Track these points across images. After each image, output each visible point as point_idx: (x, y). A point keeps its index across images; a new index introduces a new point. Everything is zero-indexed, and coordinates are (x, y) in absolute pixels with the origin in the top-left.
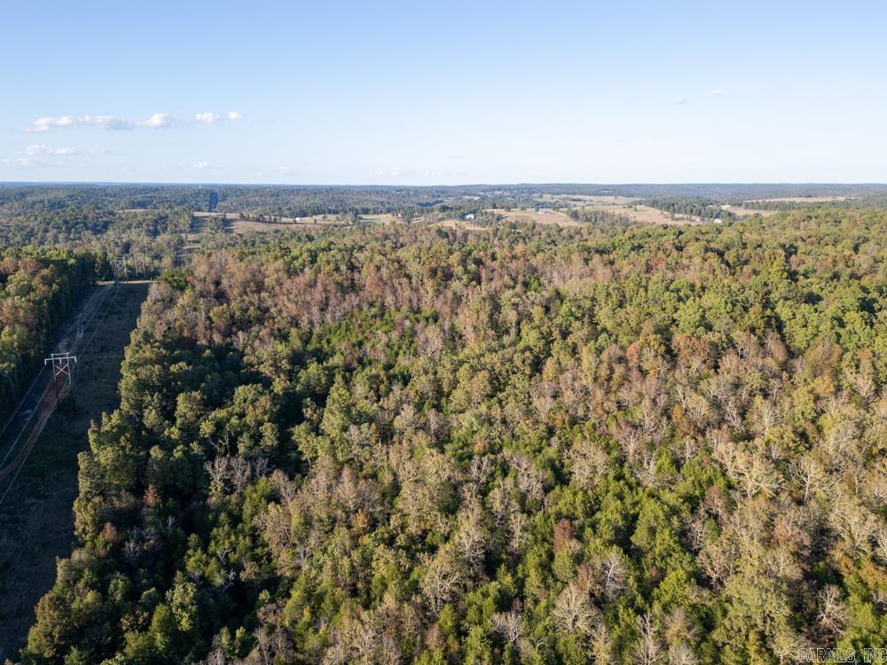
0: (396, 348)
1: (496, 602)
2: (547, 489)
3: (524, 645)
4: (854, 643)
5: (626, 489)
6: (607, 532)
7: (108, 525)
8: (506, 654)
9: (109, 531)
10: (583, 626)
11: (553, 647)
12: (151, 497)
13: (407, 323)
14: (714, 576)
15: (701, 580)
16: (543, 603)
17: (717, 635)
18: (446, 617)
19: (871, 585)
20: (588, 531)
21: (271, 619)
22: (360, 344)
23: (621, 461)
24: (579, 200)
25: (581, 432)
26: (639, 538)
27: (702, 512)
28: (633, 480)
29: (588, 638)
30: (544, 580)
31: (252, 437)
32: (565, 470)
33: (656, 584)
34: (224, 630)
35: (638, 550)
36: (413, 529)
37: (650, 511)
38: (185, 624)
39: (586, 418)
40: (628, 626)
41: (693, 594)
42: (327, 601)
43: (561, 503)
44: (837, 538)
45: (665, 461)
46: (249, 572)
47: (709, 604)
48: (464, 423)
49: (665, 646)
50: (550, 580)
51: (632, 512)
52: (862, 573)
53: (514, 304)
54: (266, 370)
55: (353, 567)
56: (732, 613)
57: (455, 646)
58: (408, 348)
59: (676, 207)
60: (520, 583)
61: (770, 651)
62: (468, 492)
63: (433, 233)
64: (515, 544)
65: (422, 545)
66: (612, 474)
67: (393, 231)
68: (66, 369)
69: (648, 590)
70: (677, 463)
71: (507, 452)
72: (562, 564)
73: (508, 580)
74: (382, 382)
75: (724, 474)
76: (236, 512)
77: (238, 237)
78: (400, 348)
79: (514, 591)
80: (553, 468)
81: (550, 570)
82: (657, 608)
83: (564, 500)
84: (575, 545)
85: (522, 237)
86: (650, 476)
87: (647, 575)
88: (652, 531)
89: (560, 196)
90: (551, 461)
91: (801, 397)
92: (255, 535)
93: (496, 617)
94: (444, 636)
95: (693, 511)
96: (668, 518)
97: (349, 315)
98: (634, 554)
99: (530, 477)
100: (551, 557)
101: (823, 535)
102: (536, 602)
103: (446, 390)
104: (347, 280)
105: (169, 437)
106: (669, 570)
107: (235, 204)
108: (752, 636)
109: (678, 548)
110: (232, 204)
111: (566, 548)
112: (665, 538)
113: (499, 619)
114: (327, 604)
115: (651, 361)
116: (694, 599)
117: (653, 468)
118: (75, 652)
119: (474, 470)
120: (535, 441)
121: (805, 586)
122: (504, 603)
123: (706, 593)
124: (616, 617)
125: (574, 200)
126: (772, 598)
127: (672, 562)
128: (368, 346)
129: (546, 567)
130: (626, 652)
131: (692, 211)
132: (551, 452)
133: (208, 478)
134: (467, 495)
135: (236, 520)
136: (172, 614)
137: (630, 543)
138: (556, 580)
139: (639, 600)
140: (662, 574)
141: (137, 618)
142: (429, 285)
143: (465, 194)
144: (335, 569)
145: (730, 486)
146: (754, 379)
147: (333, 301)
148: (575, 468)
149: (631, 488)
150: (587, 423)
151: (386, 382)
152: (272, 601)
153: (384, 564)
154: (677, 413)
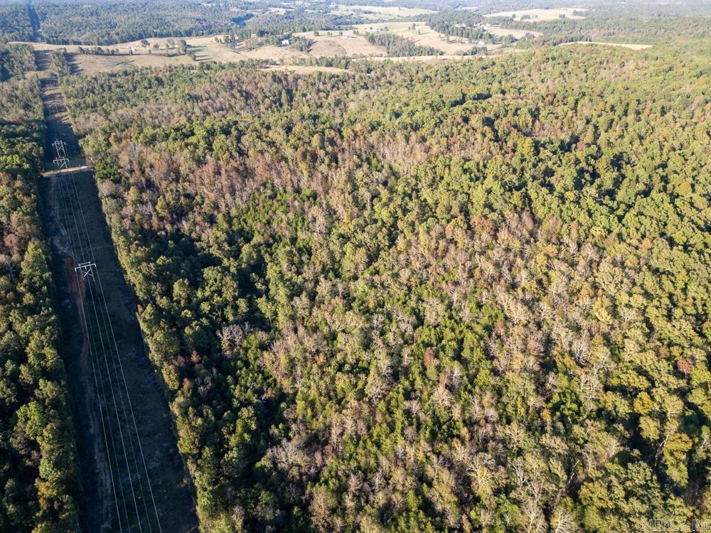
0: (294, 225)
1: (404, 395)
2: (415, 327)
3: (421, 415)
4: (559, 394)
5: (455, 325)
6: (451, 354)
7: (186, 380)
8: (414, 420)
9: (187, 383)
10: (447, 403)
11: (434, 413)
12: (195, 358)
13: (296, 203)
14: (501, 369)
15: (495, 372)
16: (426, 393)
17: (504, 399)
18: (382, 406)
19: (568, 365)
20: (441, 353)
21: (292, 416)
22: (269, 223)
23: (450, 306)
24: (370, 13)
25: (427, 289)
26: (466, 354)
27: (494, 335)
28: (458, 318)
29: (450, 408)
30: (423, 381)
31: (232, 307)
32: (422, 314)
33: (475, 376)
34: (273, 426)
35: (466, 359)
36: (351, 359)
37: (470, 338)
38: (253, 427)
39: (428, 278)
40: (466, 400)
41: (493, 381)
42: (318, 403)
43: (424, 337)
44: (555, 344)
45: (473, 305)
46: (269, 394)
47: (500, 384)
48: (359, 287)
49: (483, 407)
50: (426, 381)
51: (460, 338)
52: (565, 361)
53: (365, 184)
54: (215, 251)
55: (326, 385)
56: (510, 389)
57: (390, 419)
58: (303, 225)
59: (450, 29)
60: (412, 383)
61: (526, 404)
62: (375, 335)
63: (269, 78)
64: (405, 363)
65: (359, 370)
66: (447, 315)
67: (235, 78)
68: (90, 272)
69: (472, 379)
70: (479, 306)
71: (388, 306)
72: (431, 372)
73: (407, 383)
74: (295, 255)
75: (503, 311)
76: (244, 359)
77: (93, 81)
78: (297, 224)
79: (410, 388)
80: (415, 314)
81: (425, 375)
82: (477, 389)
83: (425, 334)
84: (436, 362)
85: (340, 80)
86: (466, 314)
87: (471, 372)
88: (472, 350)
89: (352, 7)
90: (413, 309)
91: (541, 258)
92: (260, 370)
93: (405, 403)
94: (384, 415)
95: (490, 336)
96: (478, 341)
97: (252, 197)
98: (464, 363)
99: (404, 321)
100: (425, 369)
101: (549, 342)
102: (421, 392)
103: (338, 259)
104: (241, 164)
105: (186, 317)
106: (481, 369)
107: (58, 25)
108: (519, 399)
109: (484, 357)
110: (55, 25)
111: (431, 364)
112: (478, 353)
113: (407, 404)
114: (318, 406)
115: (460, 236)
116: (493, 382)
117: (467, 311)
118: (207, 449)
119: (375, 322)
120: (402, 296)
121: (541, 372)
122: (408, 396)
123: (498, 378)
124: (460, 396)
125: (366, 13)
126: (527, 382)
127: (482, 365)
128: (275, 225)
129: (423, 373)
130: (466, 412)
131: (462, 33)
132: (413, 304)
133: (219, 340)
134: (375, 337)
135: (247, 364)
136: (246, 423)
137: (461, 356)
138: (429, 380)
139: (469, 386)
140: (478, 371)
141: (229, 427)
142: (303, 166)
143: (270, 6)
144: (318, 387)
145: (506, 318)
146: (516, 245)
147: (238, 186)
148: (428, 314)
149: (457, 324)
150: (428, 282)
151: (298, 255)
152: (288, 407)
153: (342, 382)
154: (477, 273)
